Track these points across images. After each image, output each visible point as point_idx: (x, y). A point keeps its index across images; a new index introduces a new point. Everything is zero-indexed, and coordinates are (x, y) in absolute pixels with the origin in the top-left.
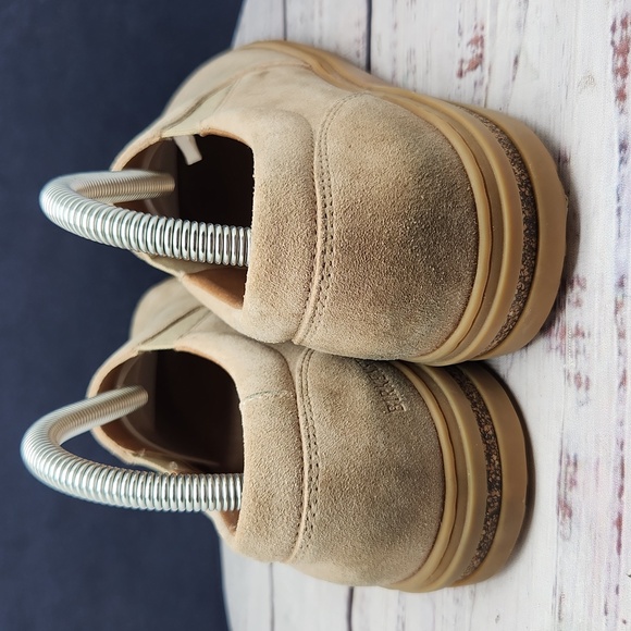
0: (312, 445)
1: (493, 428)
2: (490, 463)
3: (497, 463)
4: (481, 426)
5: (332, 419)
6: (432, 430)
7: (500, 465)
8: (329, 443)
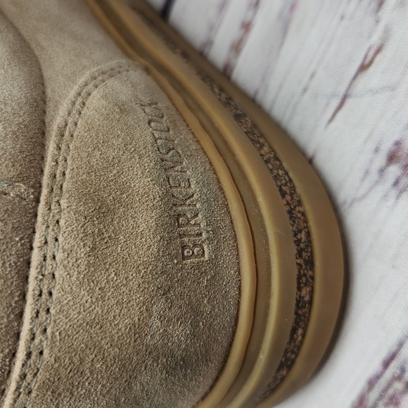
0: (43, 313)
1: (312, 292)
2: (292, 338)
3: (300, 338)
4: (299, 289)
5: (88, 265)
6: (233, 293)
7: (302, 342)
8: (73, 314)
